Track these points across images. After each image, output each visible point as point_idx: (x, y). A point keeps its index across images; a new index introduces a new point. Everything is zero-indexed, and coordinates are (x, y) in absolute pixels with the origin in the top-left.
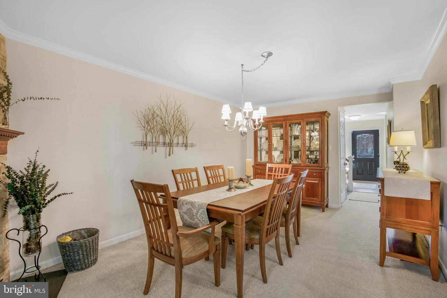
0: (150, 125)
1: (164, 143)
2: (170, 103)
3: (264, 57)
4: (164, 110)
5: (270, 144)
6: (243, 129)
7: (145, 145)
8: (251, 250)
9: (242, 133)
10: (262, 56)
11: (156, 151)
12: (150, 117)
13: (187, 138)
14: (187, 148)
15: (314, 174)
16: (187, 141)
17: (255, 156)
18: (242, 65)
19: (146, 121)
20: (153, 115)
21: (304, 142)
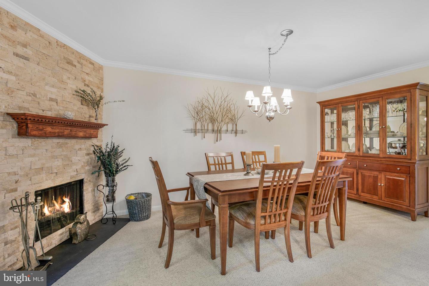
0: (199, 115)
1: (213, 130)
2: (217, 95)
3: (284, 36)
4: (211, 102)
5: (338, 130)
6: (270, 114)
7: (195, 131)
8: (270, 239)
9: (269, 118)
10: (282, 35)
11: (204, 137)
12: (200, 108)
13: (236, 125)
14: (236, 135)
15: (398, 169)
16: (236, 129)
17: (322, 144)
18: (270, 49)
19: (195, 112)
20: (202, 106)
21: (384, 127)
